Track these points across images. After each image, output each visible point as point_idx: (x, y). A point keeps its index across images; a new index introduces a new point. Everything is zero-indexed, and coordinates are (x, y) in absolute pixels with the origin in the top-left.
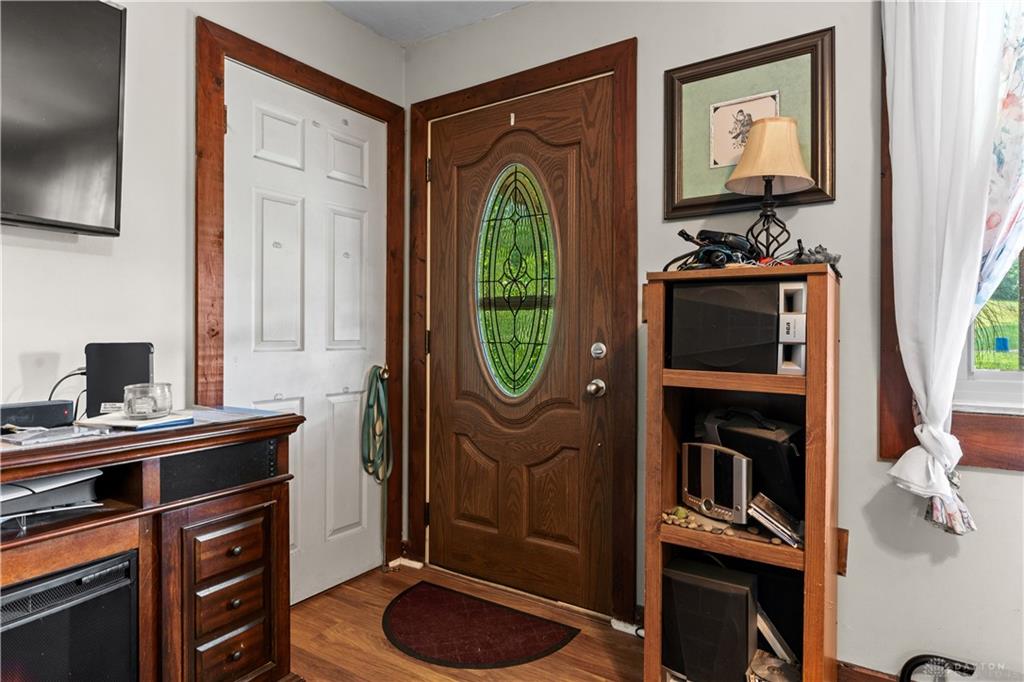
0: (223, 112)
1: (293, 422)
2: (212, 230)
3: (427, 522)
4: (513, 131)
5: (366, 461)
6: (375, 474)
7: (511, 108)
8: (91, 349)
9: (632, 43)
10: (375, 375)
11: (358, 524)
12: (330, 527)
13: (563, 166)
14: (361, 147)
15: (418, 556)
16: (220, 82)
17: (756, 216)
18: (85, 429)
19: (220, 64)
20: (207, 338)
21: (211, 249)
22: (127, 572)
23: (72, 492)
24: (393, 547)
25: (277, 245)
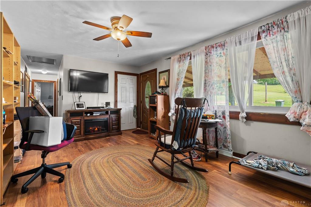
0: (117, 79)
1: (121, 109)
2: (116, 91)
3: (141, 124)
4: (148, 77)
5: (134, 116)
6: (135, 117)
7: (148, 75)
8: (106, 102)
9: (156, 69)
10: (135, 106)
11: (133, 123)
12: (129, 123)
13: (152, 82)
14: (133, 80)
15: (140, 128)
16: (117, 77)
17: (161, 89)
18: (105, 108)
19: (117, 75)
20: (116, 102)
21: (116, 93)
22: (107, 119)
23: (104, 113)
24: (138, 127)
25: (123, 92)
